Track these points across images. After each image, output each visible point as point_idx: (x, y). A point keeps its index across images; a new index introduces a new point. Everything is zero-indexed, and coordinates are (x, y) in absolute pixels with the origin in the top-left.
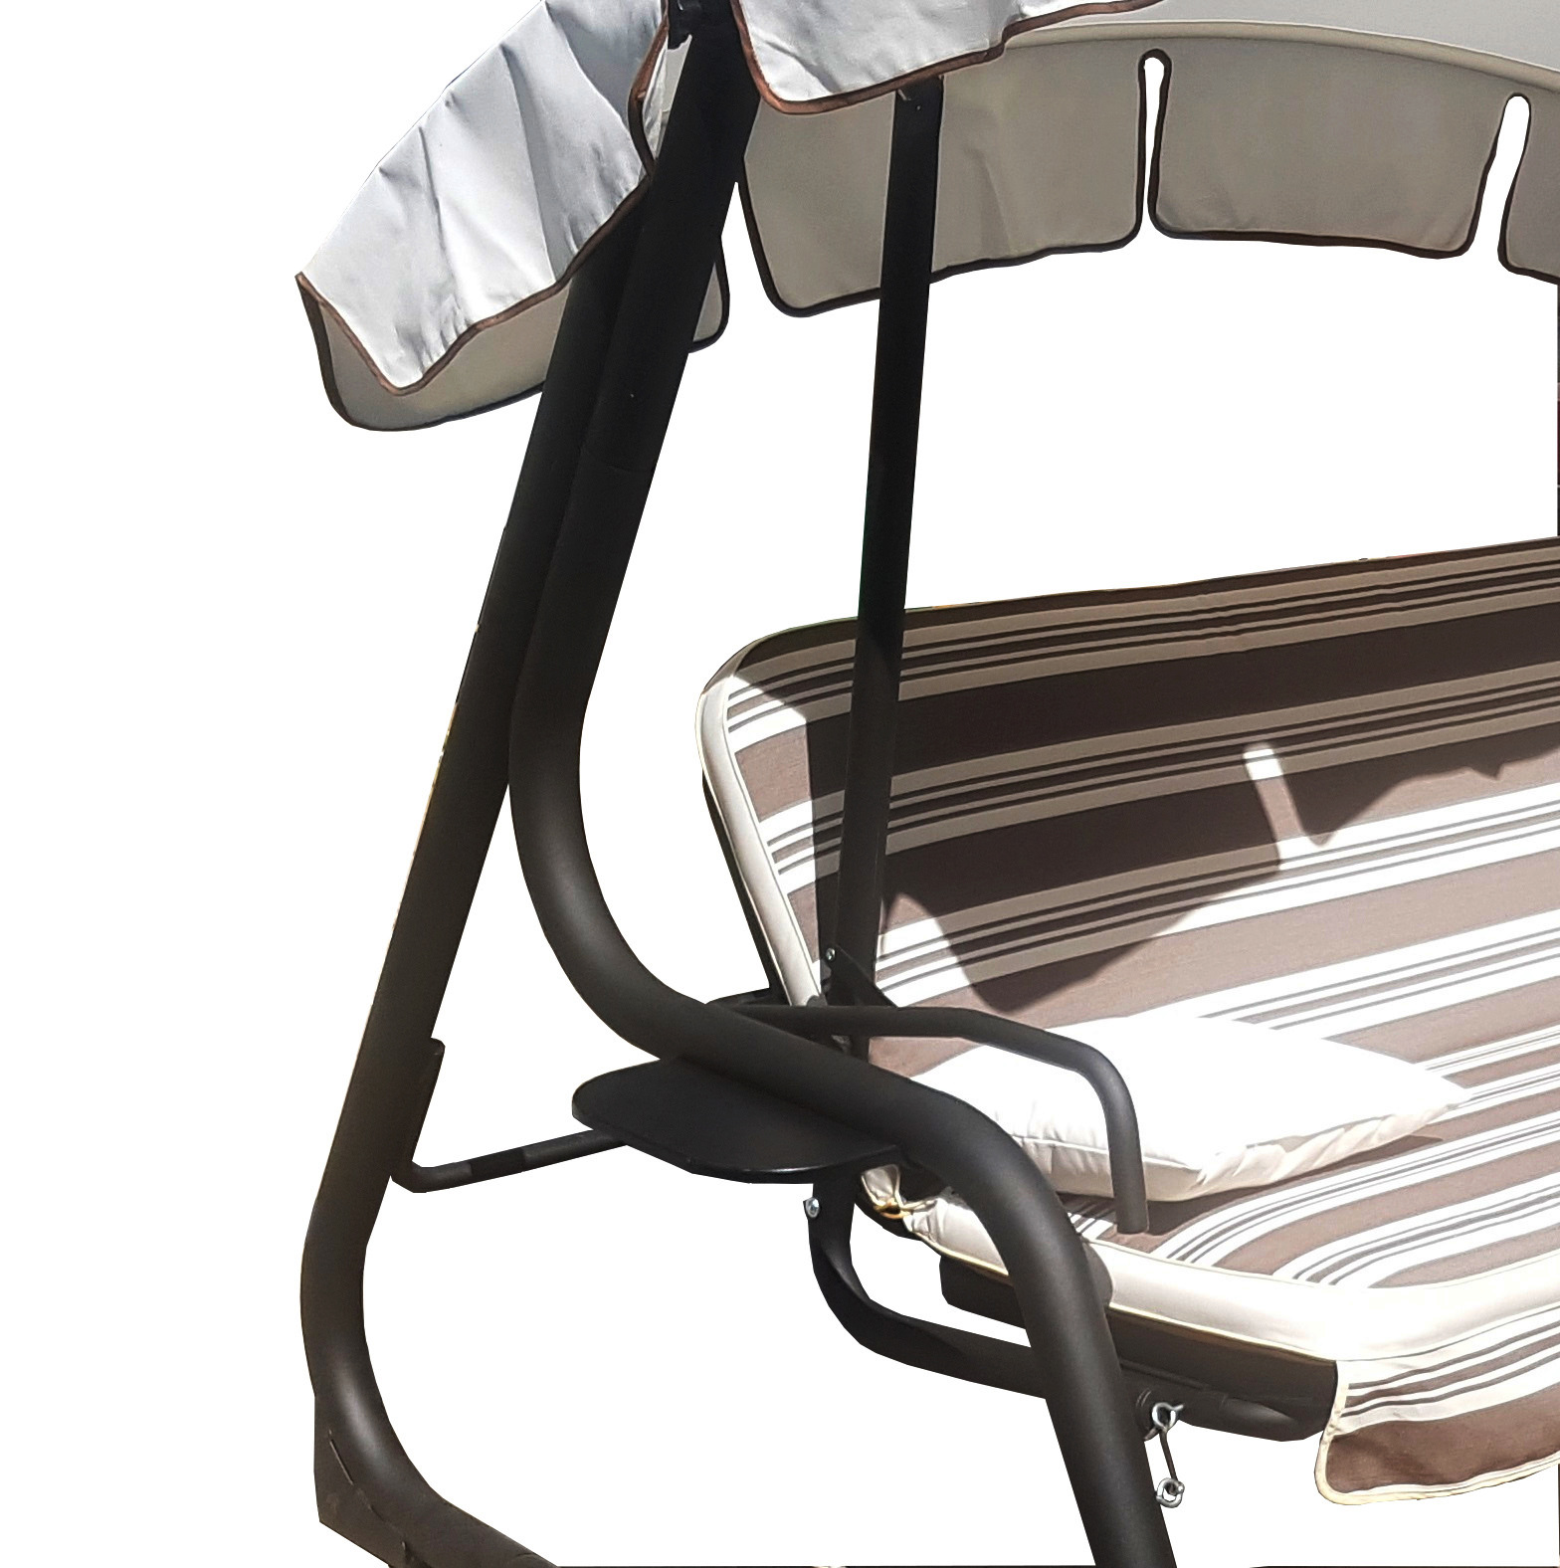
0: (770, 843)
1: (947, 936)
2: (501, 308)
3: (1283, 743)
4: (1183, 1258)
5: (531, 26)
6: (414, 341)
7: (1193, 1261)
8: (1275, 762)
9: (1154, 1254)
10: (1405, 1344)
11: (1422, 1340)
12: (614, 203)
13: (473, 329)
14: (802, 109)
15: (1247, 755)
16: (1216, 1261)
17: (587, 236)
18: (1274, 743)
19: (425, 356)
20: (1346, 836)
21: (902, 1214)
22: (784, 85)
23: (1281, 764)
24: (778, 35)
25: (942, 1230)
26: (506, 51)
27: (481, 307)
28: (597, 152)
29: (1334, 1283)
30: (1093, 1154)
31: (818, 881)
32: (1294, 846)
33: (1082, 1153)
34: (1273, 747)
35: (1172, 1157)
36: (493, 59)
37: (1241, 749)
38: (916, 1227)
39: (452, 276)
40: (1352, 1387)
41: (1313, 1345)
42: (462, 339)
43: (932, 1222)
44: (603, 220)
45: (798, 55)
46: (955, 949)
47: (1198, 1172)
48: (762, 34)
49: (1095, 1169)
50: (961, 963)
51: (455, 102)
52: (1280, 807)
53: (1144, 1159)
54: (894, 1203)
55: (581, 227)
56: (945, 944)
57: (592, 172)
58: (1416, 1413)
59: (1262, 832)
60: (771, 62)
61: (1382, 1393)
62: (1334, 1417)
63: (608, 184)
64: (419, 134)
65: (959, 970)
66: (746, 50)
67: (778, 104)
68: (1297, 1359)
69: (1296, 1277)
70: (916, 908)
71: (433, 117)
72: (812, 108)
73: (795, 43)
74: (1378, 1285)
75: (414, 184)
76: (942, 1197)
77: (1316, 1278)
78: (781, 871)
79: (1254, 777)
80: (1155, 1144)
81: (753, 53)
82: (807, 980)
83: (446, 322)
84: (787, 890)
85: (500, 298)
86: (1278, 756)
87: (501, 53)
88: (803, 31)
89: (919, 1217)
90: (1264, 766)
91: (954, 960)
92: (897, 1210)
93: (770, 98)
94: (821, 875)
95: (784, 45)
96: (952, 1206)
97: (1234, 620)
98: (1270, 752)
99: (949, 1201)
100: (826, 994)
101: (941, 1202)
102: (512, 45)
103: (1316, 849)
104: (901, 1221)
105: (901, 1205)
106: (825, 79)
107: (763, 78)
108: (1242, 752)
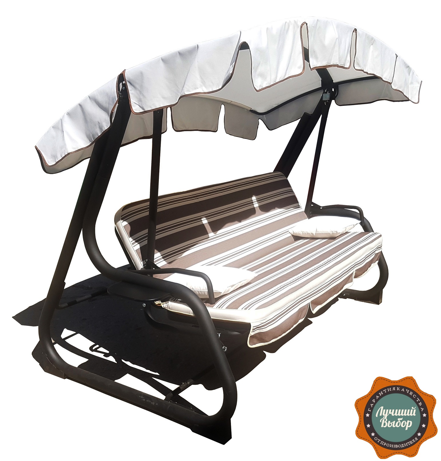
0: (131, 242)
1: (162, 255)
2: (75, 150)
3: (207, 217)
4: (219, 308)
5: (85, 100)
6: (55, 157)
7: (222, 308)
8: (206, 220)
9: (213, 308)
10: (261, 319)
11: (263, 318)
12: (102, 132)
13: (69, 154)
14: (138, 114)
15: (202, 220)
16: (226, 308)
17: (96, 138)
18: (206, 217)
19: (57, 159)
20: (220, 232)
21: (161, 305)
22: (136, 110)
23: (207, 221)
24: (136, 101)
25: (170, 306)
26: (80, 105)
27: (71, 150)
28: (99, 123)
29: (249, 309)
30: (200, 291)
31: (140, 248)
32: (211, 234)
33: (198, 291)
34: (206, 218)
35: (217, 290)
36: (77, 106)
37: (201, 218)
38: (164, 307)
39: (65, 144)
40: (253, 327)
41: (247, 321)
42: (65, 156)
43: (168, 306)
44: (100, 135)
45: (139, 105)
46: (163, 258)
47: (221, 293)
48: (133, 101)
49: (201, 294)
50: (164, 260)
51: (68, 114)
52: (208, 228)
53: (214, 291)
54: (159, 303)
55: (95, 136)
56: (161, 257)
57: (98, 126)
58: (263, 330)
59: (207, 233)
60: (134, 106)
61: (258, 327)
62: (250, 332)
63: (101, 128)
64: (60, 121)
65: (164, 261)
66: (130, 104)
67: (134, 113)
68: (243, 323)
69: (242, 309)
70: (157, 251)
71: (63, 116)
72: (140, 114)
73: (138, 103)
74: (256, 309)
75: (58, 129)
76: (170, 301)
77: (246, 309)
78: (134, 246)
79: (204, 223)
80: (215, 289)
81: (131, 104)
82: (140, 265)
83: (63, 153)
84: (135, 249)
85: (74, 148)
86: (207, 219)
87: (79, 106)
88: (140, 100)
89: (165, 305)
90: (205, 221)
91: (163, 260)
92: (160, 304)
93: (133, 112)
94: (141, 246)
95: (137, 103)
96: (172, 303)
97: (196, 196)
98: (205, 219)
99: (171, 302)
100: (144, 267)
101: (170, 302)
102: (81, 104)
103: (215, 235)
104: (161, 306)
105: (161, 303)
106: (143, 109)
107: (132, 108)
108: (201, 219)
